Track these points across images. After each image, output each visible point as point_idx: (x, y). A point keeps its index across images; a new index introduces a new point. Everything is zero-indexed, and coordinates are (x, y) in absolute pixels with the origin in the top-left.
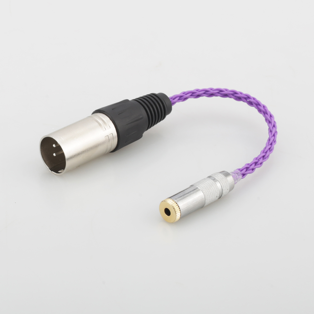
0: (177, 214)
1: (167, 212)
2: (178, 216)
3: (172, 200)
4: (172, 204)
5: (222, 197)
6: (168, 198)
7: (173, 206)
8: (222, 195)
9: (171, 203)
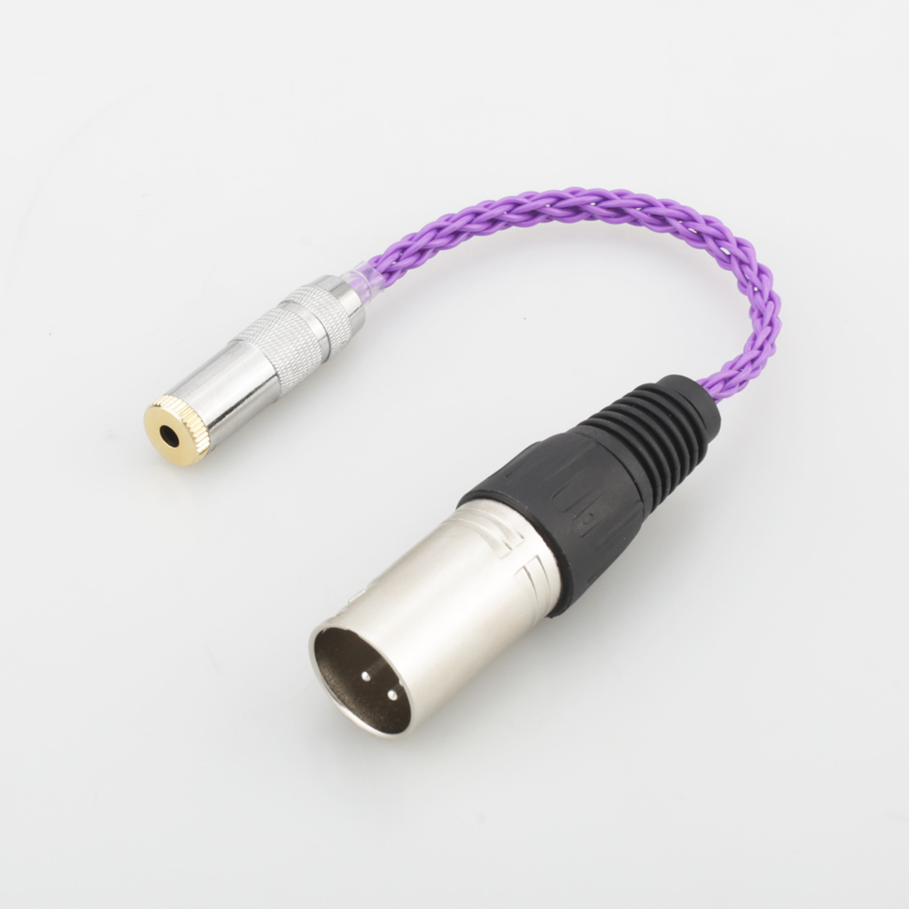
0: (196, 441)
1: (169, 436)
2: (203, 442)
8: (330, 352)
9: (175, 412)
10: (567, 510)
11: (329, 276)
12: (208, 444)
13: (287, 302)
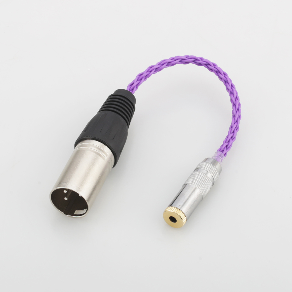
0: (182, 218)
1: (173, 219)
2: (184, 220)
3: (172, 207)
4: (174, 211)
5: (215, 182)
6: (168, 207)
7: (175, 212)
9: (172, 211)
10: (113, 139)
11: (208, 158)
12: (186, 219)
13: (197, 169)
